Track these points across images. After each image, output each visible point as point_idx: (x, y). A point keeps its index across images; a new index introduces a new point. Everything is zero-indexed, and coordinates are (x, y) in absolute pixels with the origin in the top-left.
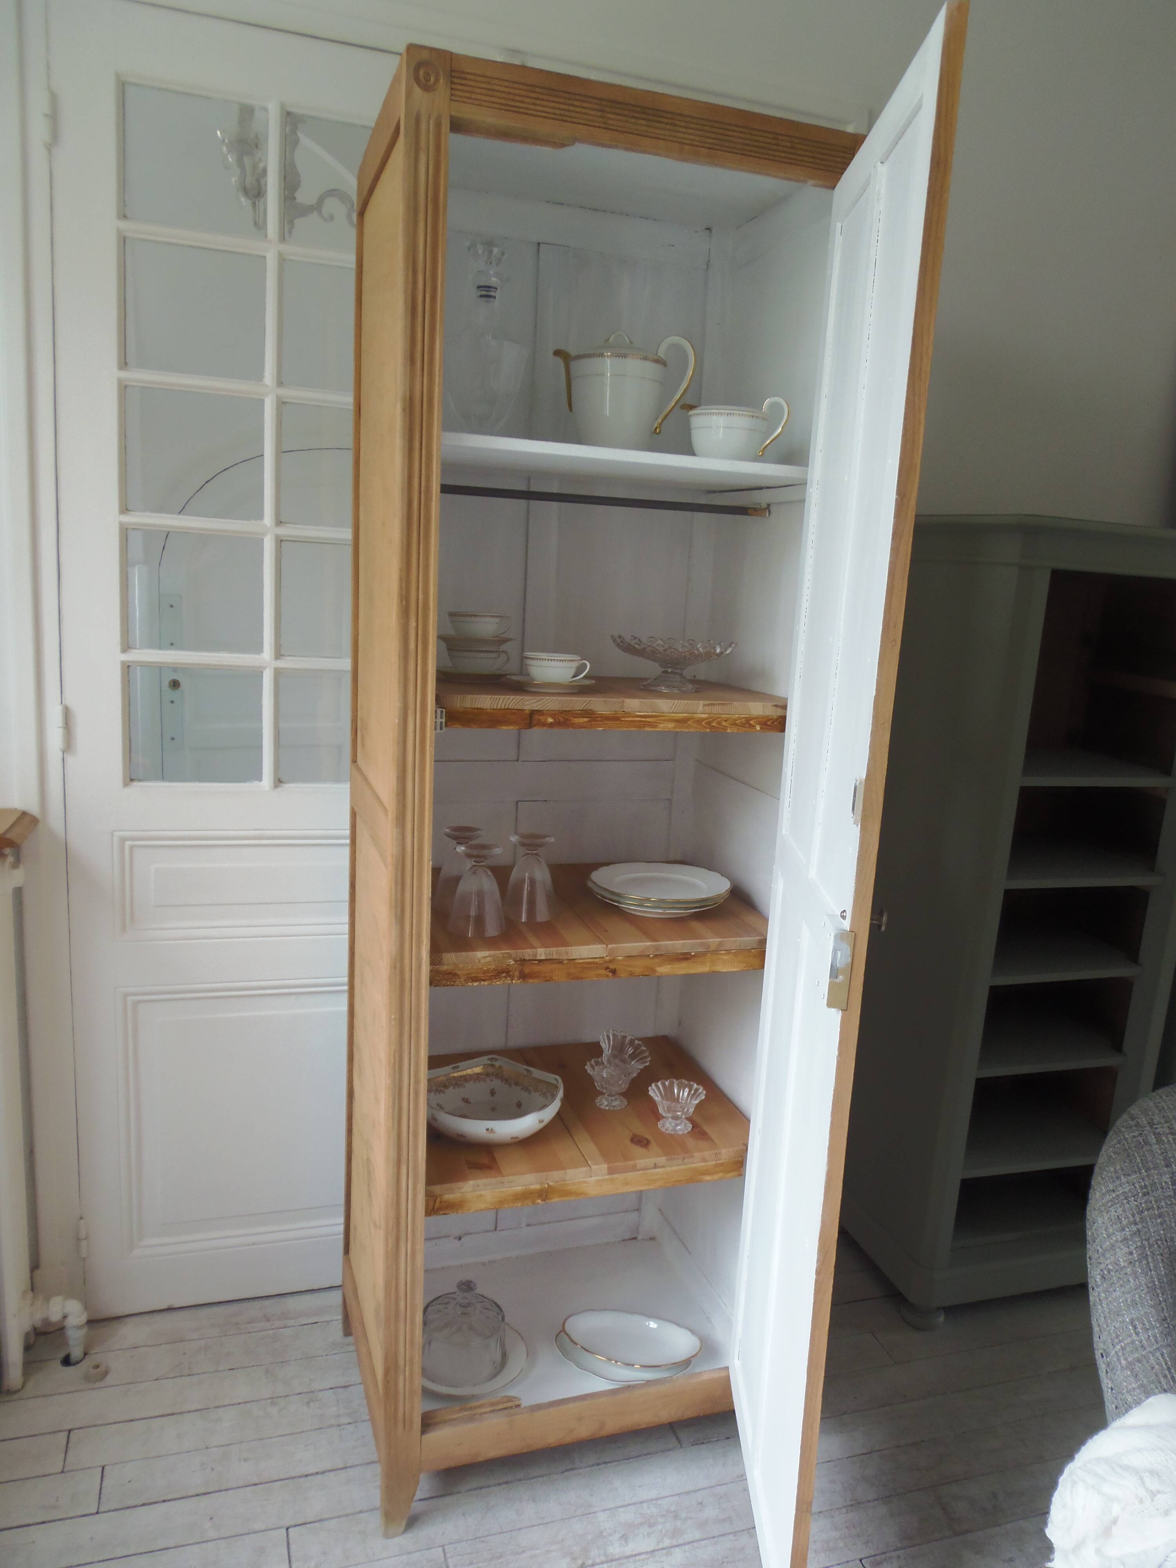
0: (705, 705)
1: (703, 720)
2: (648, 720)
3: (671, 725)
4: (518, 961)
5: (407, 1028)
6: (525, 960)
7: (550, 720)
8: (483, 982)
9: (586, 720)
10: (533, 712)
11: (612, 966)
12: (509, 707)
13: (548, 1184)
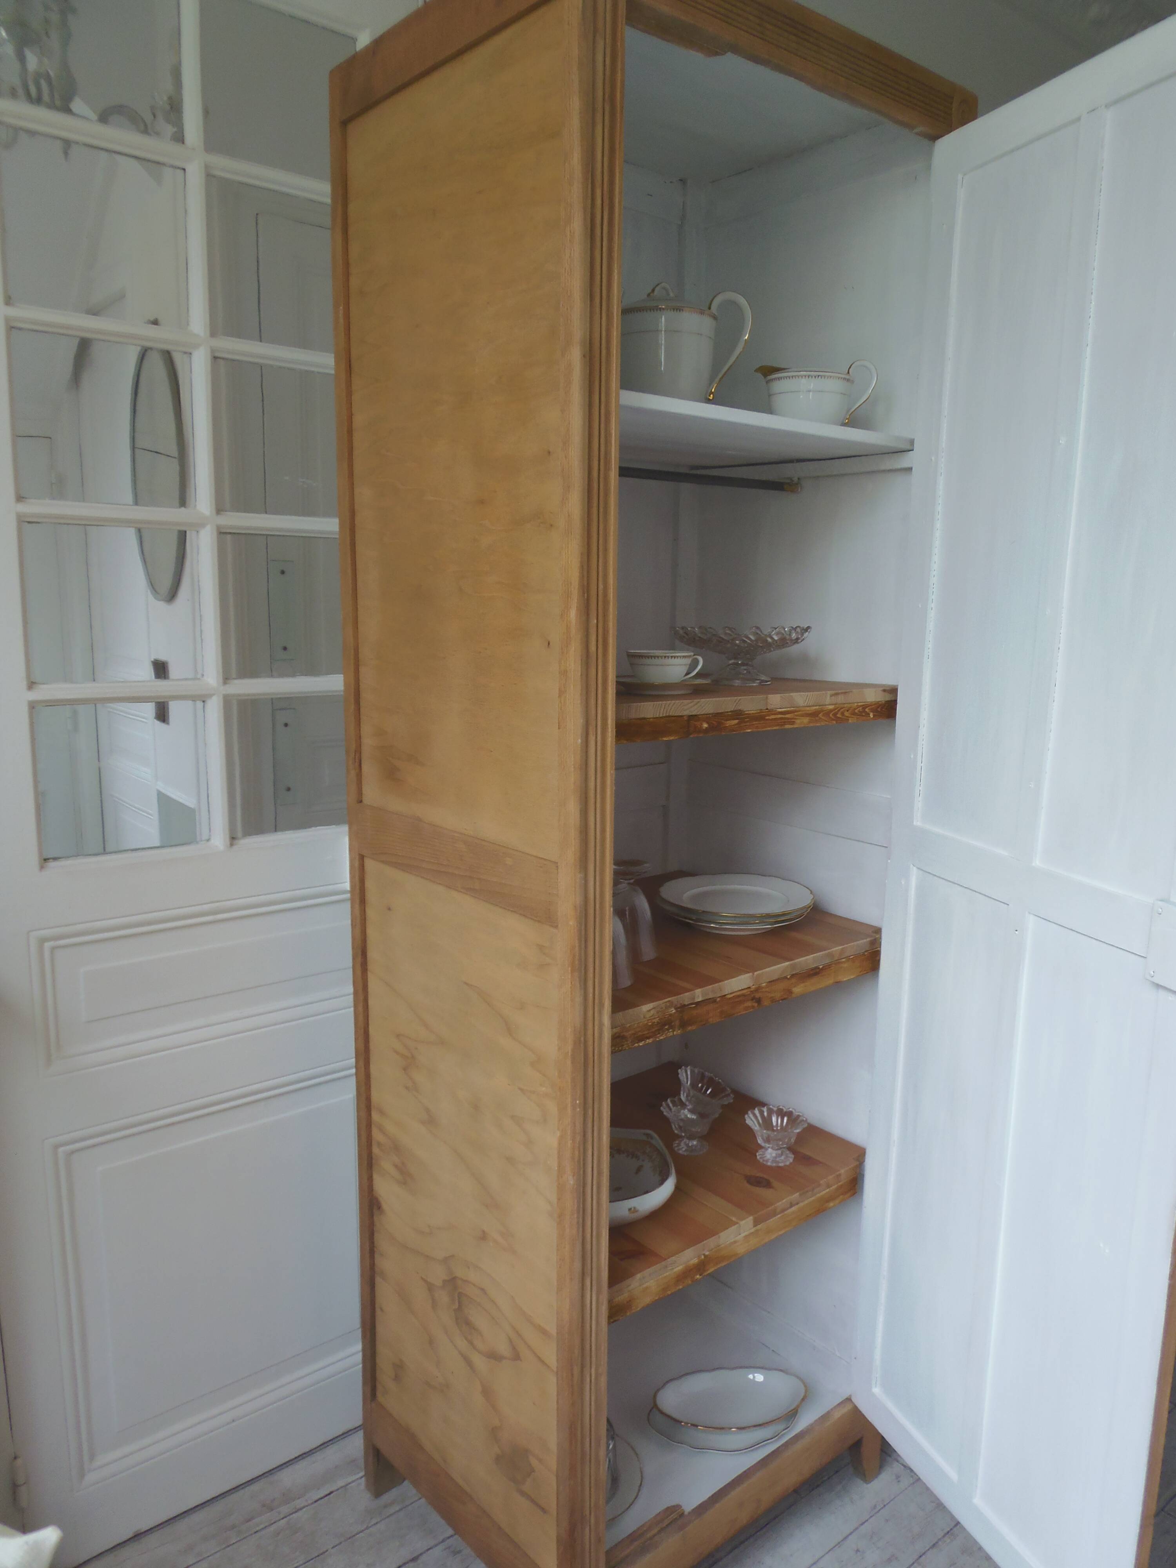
0: (831, 696)
1: (831, 711)
2: (787, 716)
3: (806, 720)
4: (679, 1008)
5: (590, 1112)
6: (685, 1005)
7: (705, 725)
8: (648, 1040)
9: (736, 721)
10: (691, 717)
11: (757, 995)
12: (671, 714)
13: (704, 1255)
